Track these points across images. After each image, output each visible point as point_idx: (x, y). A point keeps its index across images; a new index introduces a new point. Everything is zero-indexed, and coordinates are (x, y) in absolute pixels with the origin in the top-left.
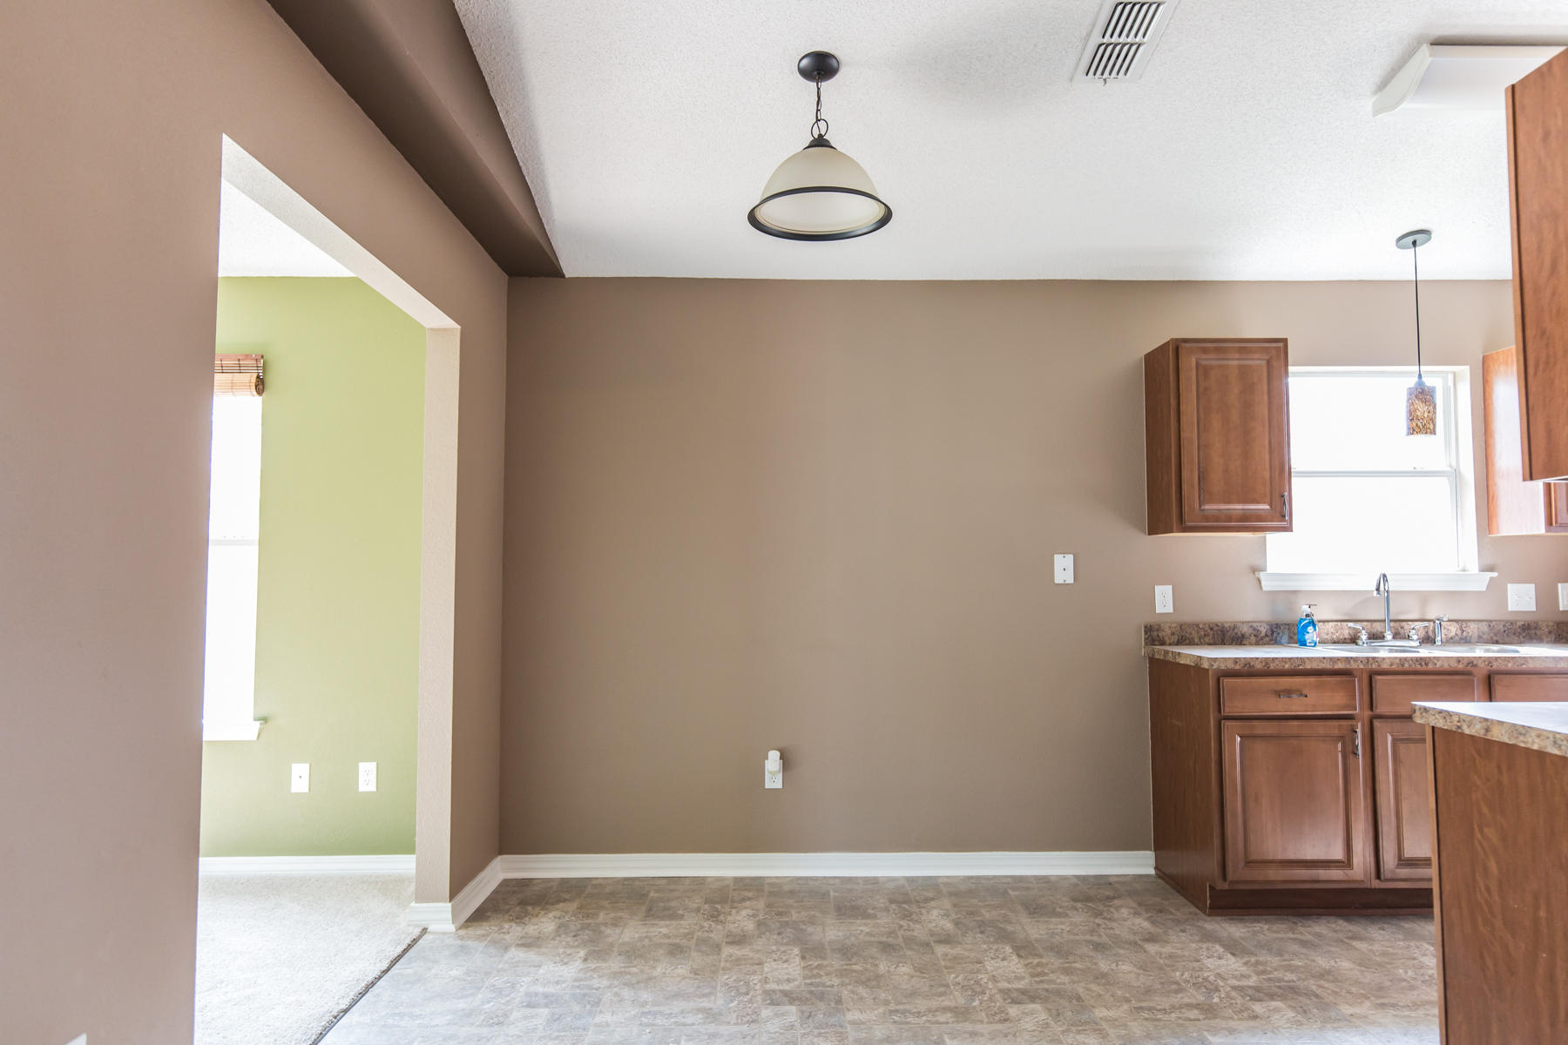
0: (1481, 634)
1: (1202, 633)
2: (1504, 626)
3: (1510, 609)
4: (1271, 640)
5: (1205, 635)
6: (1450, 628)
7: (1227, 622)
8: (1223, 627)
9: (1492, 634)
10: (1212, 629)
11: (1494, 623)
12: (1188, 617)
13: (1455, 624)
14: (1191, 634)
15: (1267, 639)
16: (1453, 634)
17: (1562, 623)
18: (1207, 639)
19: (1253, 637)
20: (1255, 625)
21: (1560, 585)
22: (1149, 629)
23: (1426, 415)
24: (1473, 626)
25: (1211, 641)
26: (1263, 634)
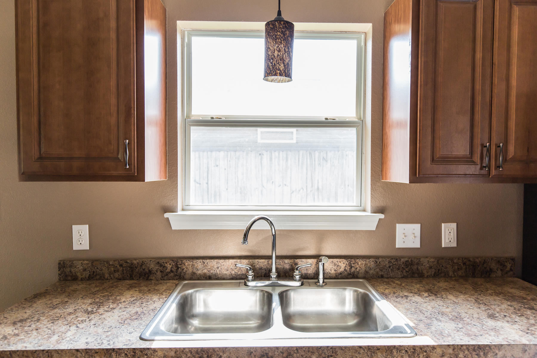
0: (367, 269)
1: (112, 269)
2: (390, 262)
3: (397, 247)
4: (176, 275)
5: (115, 271)
6: (340, 264)
7: (135, 259)
8: (132, 264)
9: (378, 270)
10: (121, 265)
11: (380, 259)
12: (103, 254)
13: (344, 261)
14: (102, 270)
15: (172, 274)
16: (342, 269)
17: (443, 259)
18: (116, 275)
19: (159, 274)
20: (161, 261)
21: (443, 224)
22: (62, 265)
23: (276, 55)
24: (361, 262)
25: (120, 277)
26: (169, 270)
